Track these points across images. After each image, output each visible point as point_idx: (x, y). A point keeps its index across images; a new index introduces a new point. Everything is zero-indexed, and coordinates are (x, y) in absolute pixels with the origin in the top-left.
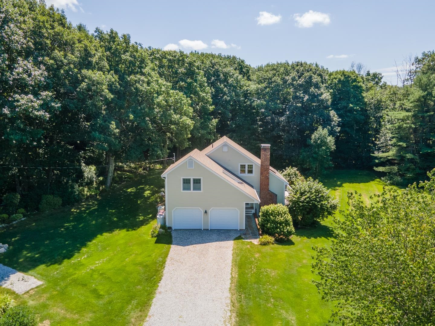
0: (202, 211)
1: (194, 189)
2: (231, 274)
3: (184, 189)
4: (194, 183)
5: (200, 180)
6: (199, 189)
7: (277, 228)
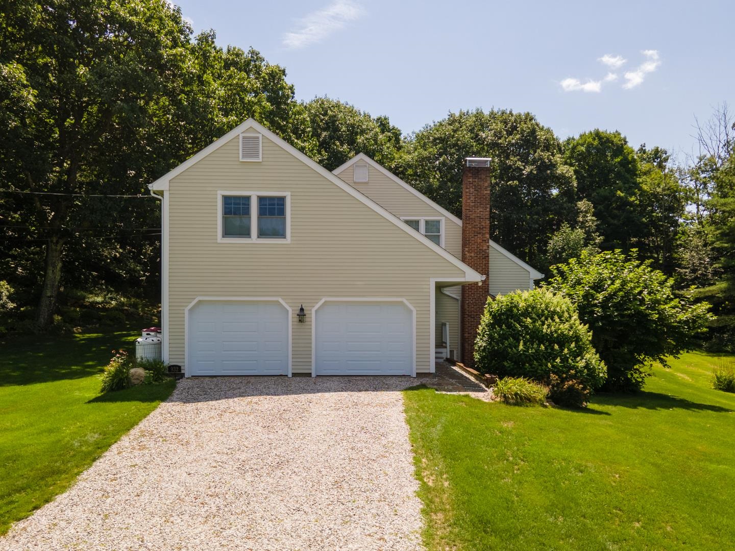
0: (290, 310)
1: (262, 234)
2: (418, 475)
3: (227, 233)
4: (262, 212)
5: (282, 200)
6: (279, 233)
7: (551, 356)
